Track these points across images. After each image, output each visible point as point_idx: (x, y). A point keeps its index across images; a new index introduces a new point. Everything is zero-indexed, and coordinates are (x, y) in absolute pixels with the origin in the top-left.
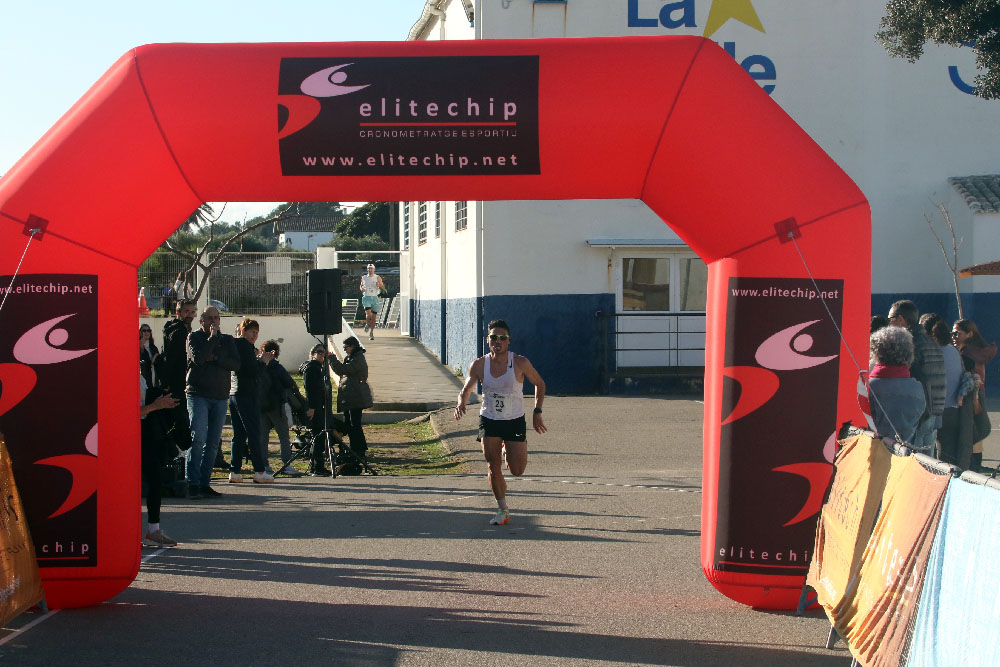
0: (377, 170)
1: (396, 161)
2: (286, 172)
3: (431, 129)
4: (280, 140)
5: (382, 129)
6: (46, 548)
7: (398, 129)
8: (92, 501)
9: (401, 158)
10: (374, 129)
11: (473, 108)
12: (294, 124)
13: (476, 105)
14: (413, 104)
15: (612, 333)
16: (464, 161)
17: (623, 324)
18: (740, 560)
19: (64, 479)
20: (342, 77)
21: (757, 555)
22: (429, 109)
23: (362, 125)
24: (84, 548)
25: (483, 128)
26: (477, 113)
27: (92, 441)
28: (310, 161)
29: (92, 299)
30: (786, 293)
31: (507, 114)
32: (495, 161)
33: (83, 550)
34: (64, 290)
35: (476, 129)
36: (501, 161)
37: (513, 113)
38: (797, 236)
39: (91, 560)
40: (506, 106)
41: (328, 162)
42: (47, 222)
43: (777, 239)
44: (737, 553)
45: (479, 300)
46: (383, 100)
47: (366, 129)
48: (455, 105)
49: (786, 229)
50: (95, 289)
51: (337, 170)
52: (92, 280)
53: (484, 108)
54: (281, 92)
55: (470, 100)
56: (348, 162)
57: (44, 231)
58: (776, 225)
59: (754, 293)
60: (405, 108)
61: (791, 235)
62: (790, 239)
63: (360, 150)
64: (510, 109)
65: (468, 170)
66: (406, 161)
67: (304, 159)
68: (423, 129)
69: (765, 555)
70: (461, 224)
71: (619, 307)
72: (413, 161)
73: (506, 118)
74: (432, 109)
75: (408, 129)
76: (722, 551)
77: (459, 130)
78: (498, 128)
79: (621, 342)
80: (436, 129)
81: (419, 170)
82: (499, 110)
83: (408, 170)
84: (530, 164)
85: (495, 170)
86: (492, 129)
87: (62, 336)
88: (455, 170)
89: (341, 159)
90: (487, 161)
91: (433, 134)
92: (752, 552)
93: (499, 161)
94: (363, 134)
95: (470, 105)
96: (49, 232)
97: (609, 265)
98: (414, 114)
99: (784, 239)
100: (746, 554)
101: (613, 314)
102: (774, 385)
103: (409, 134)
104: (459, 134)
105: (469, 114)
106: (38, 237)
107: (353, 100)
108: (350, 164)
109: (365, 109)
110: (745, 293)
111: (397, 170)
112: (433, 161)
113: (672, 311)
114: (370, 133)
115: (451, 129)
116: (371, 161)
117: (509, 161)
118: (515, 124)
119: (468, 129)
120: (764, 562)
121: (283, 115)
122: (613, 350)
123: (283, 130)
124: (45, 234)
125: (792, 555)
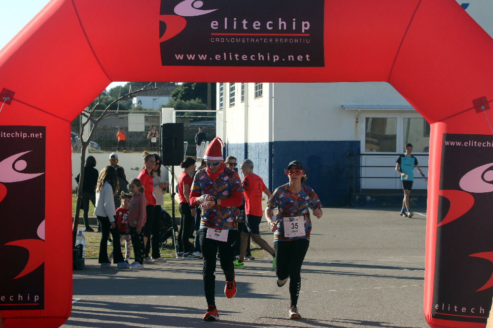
0: (222, 63)
1: (234, 57)
2: (163, 64)
3: (255, 38)
4: (161, 43)
5: (225, 37)
6: (12, 298)
7: (235, 37)
8: (41, 268)
9: (236, 56)
10: (220, 37)
11: (283, 25)
12: (170, 33)
13: (284, 23)
14: (245, 22)
15: (358, 166)
16: (276, 58)
17: (364, 161)
18: (448, 312)
19: (24, 254)
20: (200, 4)
21: (459, 309)
22: (254, 25)
23: (212, 34)
24: (36, 298)
25: (289, 38)
26: (285, 28)
27: (41, 231)
28: (179, 57)
29: (42, 142)
30: (479, 144)
31: (303, 28)
32: (295, 58)
33: (35, 300)
34: (25, 136)
35: (284, 38)
36: (300, 58)
37: (307, 28)
38: (487, 108)
39: (41, 305)
40: (303, 23)
41: (191, 57)
42: (14, 93)
43: (474, 110)
44: (446, 307)
45: (271, 144)
46: (226, 19)
47: (215, 37)
48: (272, 22)
49: (480, 104)
50: (44, 135)
51: (197, 62)
52: (42, 129)
53: (289, 25)
54: (162, 13)
55: (280, 19)
56: (203, 57)
57: (12, 98)
58: (474, 102)
59: (458, 144)
60: (240, 25)
61: (483, 107)
62: (483, 110)
63: (211, 50)
64: (306, 26)
65: (278, 64)
66: (240, 57)
67: (176, 55)
68: (250, 37)
69: (464, 310)
70: (258, 94)
71: (363, 150)
72: (244, 57)
73: (303, 31)
74: (256, 25)
75: (241, 37)
76: (436, 306)
77: (274, 38)
78: (298, 38)
79: (364, 172)
80: (259, 37)
81: (249, 63)
82: (299, 26)
83: (241, 63)
84: (318, 60)
85: (296, 64)
86: (294, 38)
87: (22, 165)
88: (270, 64)
89: (199, 55)
90: (291, 58)
91: (257, 40)
92: (456, 307)
93: (298, 58)
94: (213, 40)
95: (280, 23)
96: (16, 100)
97: (357, 122)
98: (245, 28)
99: (478, 110)
100: (452, 308)
101: (359, 154)
102: (471, 201)
103: (241, 40)
104: (274, 40)
105: (280, 28)
106: (8, 102)
107: (207, 19)
108: (205, 59)
109: (214, 25)
110: (452, 144)
111: (234, 63)
112: (257, 57)
113: (397, 153)
114: (217, 40)
115: (268, 37)
116: (218, 57)
117: (305, 58)
118: (309, 35)
119: (279, 37)
120: (463, 313)
121: (163, 27)
122: (358, 177)
123: (163, 37)
124: (13, 101)
125: (482, 310)
